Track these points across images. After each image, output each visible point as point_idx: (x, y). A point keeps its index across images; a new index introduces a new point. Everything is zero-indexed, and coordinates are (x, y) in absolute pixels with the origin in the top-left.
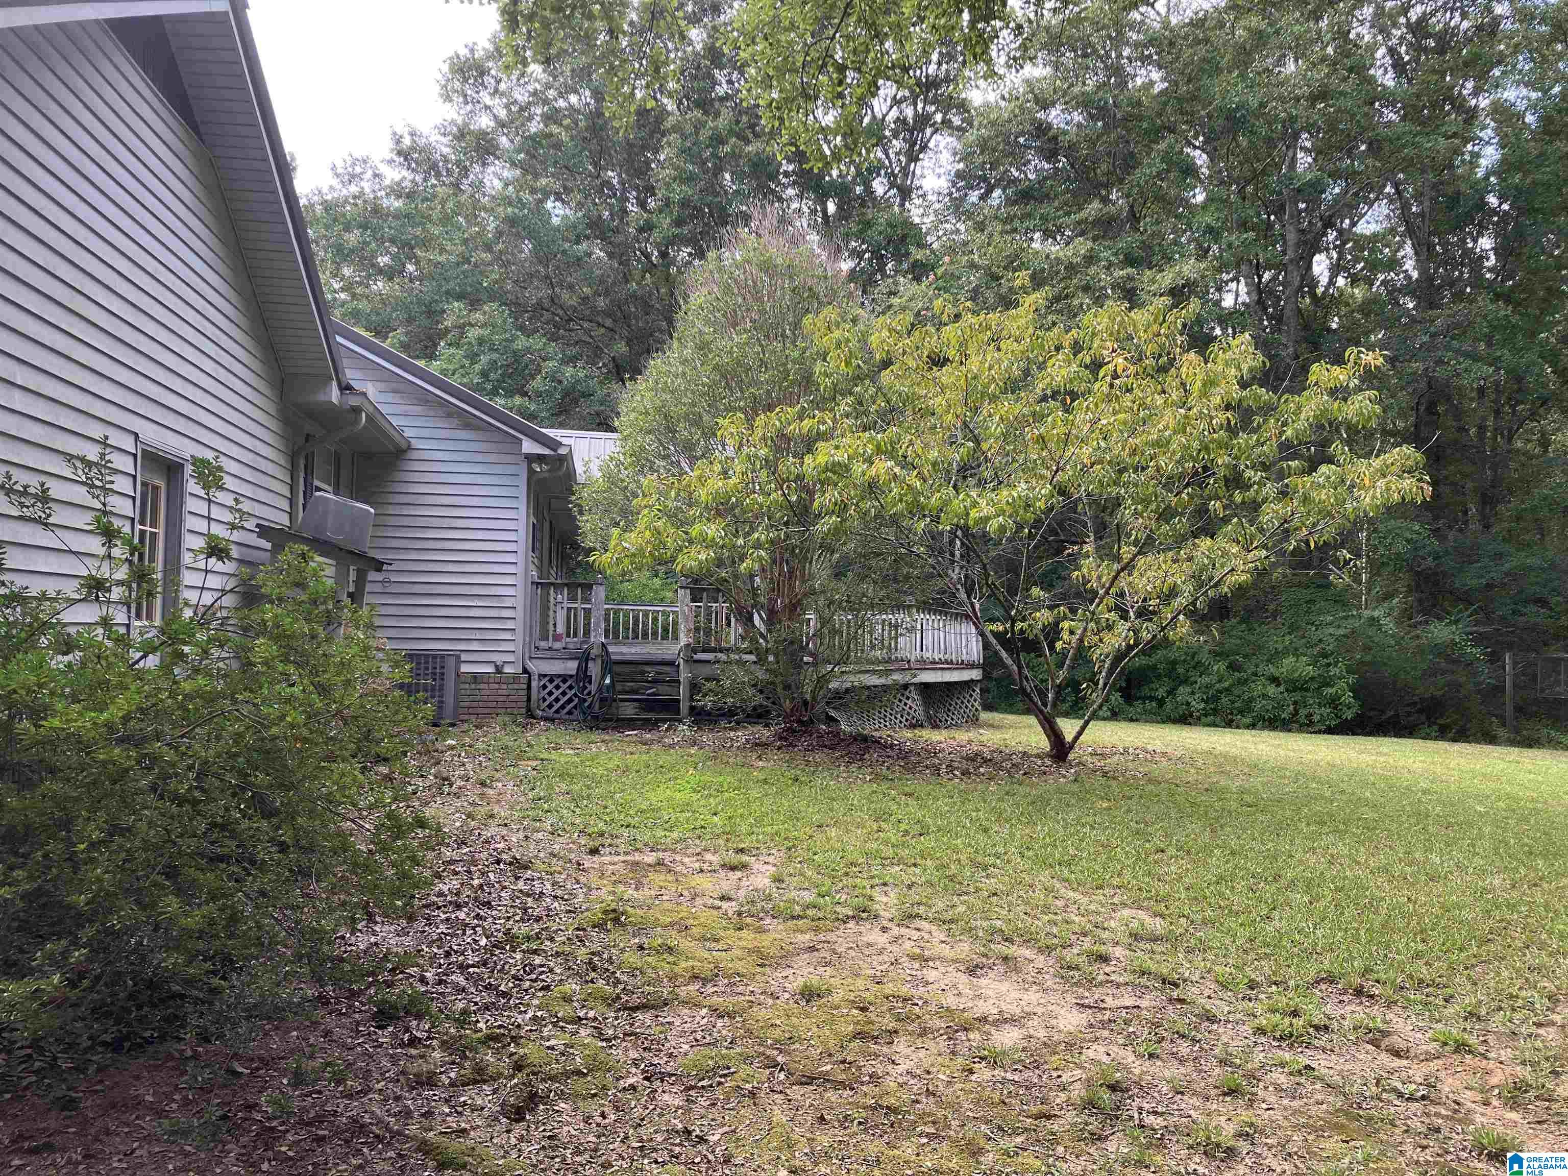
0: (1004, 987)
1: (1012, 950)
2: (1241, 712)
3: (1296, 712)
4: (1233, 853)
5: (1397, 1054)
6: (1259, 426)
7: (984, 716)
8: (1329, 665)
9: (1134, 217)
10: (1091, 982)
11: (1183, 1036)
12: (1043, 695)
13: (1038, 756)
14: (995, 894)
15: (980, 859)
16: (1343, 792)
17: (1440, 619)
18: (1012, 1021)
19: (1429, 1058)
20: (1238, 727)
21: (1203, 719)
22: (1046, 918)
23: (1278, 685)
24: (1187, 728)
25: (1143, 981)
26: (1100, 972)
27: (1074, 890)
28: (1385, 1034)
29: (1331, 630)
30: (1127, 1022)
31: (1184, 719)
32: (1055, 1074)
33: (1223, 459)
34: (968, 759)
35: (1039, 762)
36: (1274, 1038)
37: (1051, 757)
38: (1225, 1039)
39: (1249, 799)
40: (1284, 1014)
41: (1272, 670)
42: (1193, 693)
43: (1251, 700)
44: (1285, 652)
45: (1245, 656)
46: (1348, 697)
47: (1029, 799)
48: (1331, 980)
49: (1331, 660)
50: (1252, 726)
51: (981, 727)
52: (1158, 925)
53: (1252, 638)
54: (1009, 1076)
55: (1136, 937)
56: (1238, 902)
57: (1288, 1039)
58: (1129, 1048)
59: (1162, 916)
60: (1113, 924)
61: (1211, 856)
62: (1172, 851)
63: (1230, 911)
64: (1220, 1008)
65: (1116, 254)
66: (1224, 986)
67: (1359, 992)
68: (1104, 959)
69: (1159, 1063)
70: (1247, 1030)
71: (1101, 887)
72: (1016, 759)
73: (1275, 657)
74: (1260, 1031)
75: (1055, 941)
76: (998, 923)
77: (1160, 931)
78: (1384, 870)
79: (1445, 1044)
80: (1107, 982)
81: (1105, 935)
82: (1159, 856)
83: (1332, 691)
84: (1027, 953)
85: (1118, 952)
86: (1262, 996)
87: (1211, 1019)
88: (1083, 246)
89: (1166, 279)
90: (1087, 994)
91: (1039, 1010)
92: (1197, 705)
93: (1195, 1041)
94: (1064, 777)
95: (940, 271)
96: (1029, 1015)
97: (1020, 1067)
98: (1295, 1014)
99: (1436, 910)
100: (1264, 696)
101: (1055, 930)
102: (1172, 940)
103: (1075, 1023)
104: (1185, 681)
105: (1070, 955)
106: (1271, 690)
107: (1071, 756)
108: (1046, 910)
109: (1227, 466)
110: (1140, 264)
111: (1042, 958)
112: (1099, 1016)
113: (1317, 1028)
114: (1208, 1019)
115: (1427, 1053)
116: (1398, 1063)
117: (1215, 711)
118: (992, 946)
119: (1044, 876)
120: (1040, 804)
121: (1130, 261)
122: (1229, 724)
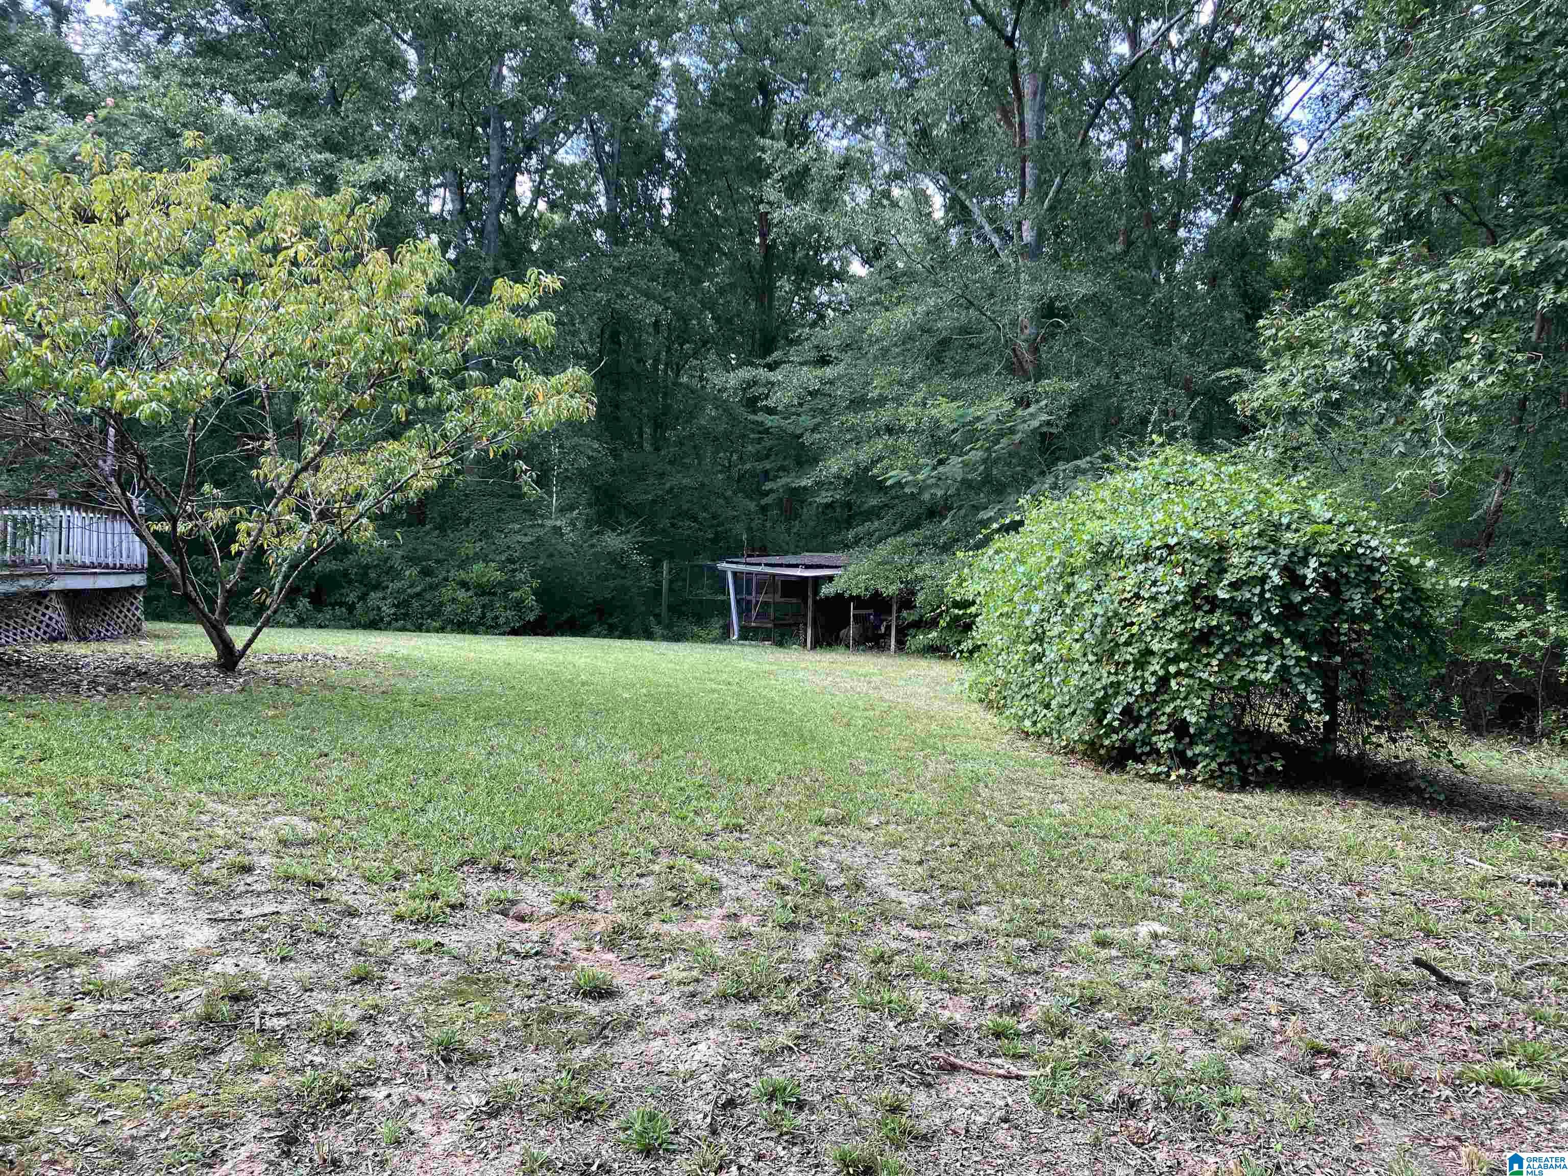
0: (123, 914)
1: (143, 874)
2: (431, 616)
3: (484, 614)
4: (398, 751)
5: (521, 919)
6: (444, 333)
7: (147, 626)
8: (514, 571)
9: (335, 99)
10: (229, 895)
11: (321, 934)
12: (211, 601)
13: (203, 666)
14: (128, 816)
15: (114, 779)
16: (513, 687)
17: (614, 530)
18: (131, 948)
19: (550, 917)
20: (428, 631)
21: (394, 624)
22: (186, 835)
23: (468, 590)
24: (376, 633)
25: (288, 886)
26: (240, 883)
27: (222, 802)
28: (513, 903)
29: (519, 538)
30: (263, 930)
31: (374, 625)
32: (172, 996)
33: (407, 363)
34: (117, 672)
35: (204, 673)
36: (412, 923)
37: (219, 666)
38: (363, 931)
39: (421, 699)
40: (425, 898)
41: (463, 575)
42: (384, 598)
43: (442, 604)
44: (477, 557)
45: (438, 561)
46: (531, 600)
47: (185, 713)
48: (473, 861)
49: (517, 566)
50: (442, 630)
51: (143, 637)
52: (310, 829)
53: (446, 544)
54: (116, 1007)
55: (284, 843)
56: (394, 798)
57: (426, 921)
58: (262, 955)
59: (316, 820)
60: (262, 833)
61: (374, 757)
62: (336, 754)
63: (387, 808)
64: (361, 902)
65: (314, 135)
66: (370, 880)
67: (496, 869)
68: (247, 869)
69: (293, 965)
70: (386, 919)
71: (254, 797)
72: (176, 671)
73: (464, 564)
74: (400, 918)
75: (193, 858)
76: (126, 847)
77: (312, 835)
78: (536, 756)
79: (563, 903)
80: (247, 892)
81: (252, 845)
82: (322, 760)
83: (515, 594)
84: (158, 874)
85: (265, 860)
86: (407, 885)
87: (352, 913)
88: (277, 119)
89: (367, 171)
90: (223, 908)
91: (163, 932)
92: (387, 610)
93: (332, 937)
94: (231, 687)
95: (102, 113)
96: (150, 940)
97: (132, 996)
98: (435, 897)
99: (575, 787)
100: (454, 600)
101: (194, 846)
102: (323, 842)
103: (204, 940)
104: (377, 587)
105: (207, 871)
106: (462, 595)
107: (240, 666)
108: (188, 826)
109: (412, 371)
110: (339, 151)
111: (175, 877)
112: (234, 928)
113: (453, 907)
114: (350, 914)
115: (547, 914)
116: (522, 926)
117: (406, 616)
118: (116, 872)
119: (191, 792)
120: (197, 718)
121: (329, 145)
122: (419, 628)
